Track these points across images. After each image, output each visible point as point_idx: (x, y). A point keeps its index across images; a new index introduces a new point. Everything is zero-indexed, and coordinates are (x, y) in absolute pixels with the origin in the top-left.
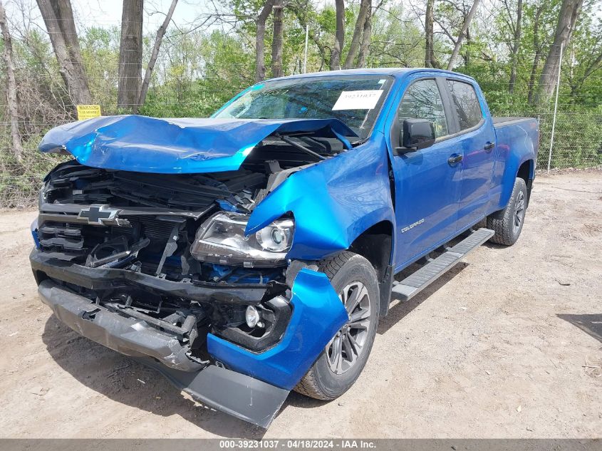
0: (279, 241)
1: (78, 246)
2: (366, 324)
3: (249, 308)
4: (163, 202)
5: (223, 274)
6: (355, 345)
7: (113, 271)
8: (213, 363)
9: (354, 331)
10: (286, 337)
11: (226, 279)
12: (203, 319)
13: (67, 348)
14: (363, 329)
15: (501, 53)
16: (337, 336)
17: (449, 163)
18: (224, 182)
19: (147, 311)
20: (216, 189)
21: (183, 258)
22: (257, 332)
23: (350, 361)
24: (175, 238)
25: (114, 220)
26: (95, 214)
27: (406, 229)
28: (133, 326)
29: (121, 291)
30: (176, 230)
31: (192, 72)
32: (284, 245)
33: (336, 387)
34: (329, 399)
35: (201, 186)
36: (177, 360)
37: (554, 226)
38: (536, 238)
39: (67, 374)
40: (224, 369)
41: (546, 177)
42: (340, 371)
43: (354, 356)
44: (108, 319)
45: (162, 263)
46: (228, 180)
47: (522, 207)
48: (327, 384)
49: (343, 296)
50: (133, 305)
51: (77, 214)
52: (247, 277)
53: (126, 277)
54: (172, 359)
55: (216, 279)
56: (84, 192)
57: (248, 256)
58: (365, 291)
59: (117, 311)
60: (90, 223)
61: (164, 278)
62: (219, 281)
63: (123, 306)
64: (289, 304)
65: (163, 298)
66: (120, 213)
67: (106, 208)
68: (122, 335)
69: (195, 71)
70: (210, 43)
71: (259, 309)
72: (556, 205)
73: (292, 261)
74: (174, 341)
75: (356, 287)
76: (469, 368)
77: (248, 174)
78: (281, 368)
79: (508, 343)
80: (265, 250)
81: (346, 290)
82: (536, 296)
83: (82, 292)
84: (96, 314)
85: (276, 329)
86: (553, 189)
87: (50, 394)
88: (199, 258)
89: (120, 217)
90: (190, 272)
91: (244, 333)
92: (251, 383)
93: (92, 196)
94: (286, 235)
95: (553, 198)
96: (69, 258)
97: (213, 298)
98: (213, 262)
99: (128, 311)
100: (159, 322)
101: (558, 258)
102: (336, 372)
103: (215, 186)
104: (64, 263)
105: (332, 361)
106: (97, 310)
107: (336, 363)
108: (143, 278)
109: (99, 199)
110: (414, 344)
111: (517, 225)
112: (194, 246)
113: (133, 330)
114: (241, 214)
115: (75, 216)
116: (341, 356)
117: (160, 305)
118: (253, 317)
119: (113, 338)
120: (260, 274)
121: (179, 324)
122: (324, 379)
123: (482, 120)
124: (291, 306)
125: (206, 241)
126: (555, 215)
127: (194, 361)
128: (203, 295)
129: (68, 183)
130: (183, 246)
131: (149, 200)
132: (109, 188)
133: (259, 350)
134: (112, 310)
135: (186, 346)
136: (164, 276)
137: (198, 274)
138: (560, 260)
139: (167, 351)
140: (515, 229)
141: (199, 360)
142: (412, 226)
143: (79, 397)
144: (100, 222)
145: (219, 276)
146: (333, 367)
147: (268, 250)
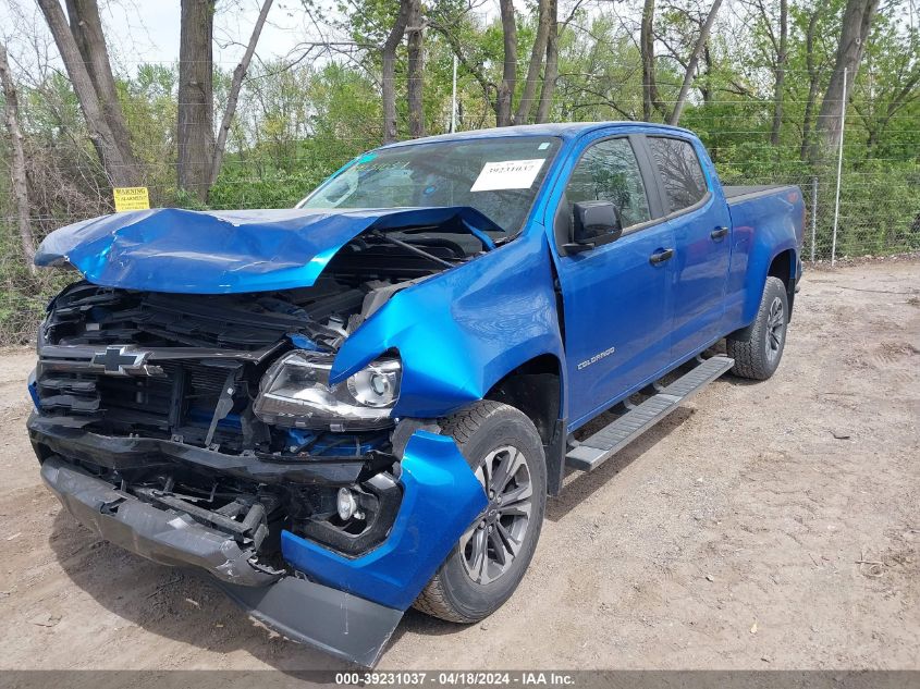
0: (380, 391)
1: (92, 406)
2: (526, 508)
3: (341, 491)
4: (211, 340)
5: (303, 442)
6: (509, 540)
7: (144, 441)
8: (291, 573)
9: (508, 519)
10: (395, 532)
11: (307, 448)
12: (276, 510)
13: (90, 556)
14: (523, 516)
15: (762, 82)
16: (479, 528)
17: (652, 262)
18: (301, 305)
19: (194, 500)
20: (289, 317)
21: (243, 420)
22: (354, 526)
23: (503, 564)
24: (230, 391)
25: (142, 368)
26: (114, 359)
27: (585, 364)
28: (171, 523)
29: (157, 471)
30: (230, 380)
31: (297, 126)
32: (389, 398)
33: (480, 603)
34: (470, 621)
35: (268, 314)
36: (235, 571)
37: (834, 347)
38: (805, 367)
39: (86, 595)
40: (306, 582)
41: (828, 271)
42: (486, 579)
43: (508, 557)
44: (136, 513)
45: (212, 429)
46: (309, 303)
47: (781, 322)
48: (465, 600)
49: (485, 469)
50: (176, 490)
51: (89, 360)
52: (338, 446)
53: (163, 450)
54: (227, 569)
55: (293, 449)
56: (102, 328)
57: (335, 416)
58: (521, 459)
59: (152, 500)
60: (107, 372)
61: (217, 449)
62: (298, 452)
63: (161, 493)
64: (398, 484)
65: (218, 480)
66: (151, 357)
67: (129, 350)
68: (156, 536)
69: (302, 125)
70: (323, 81)
71: (354, 492)
72: (841, 315)
73: (401, 420)
74: (229, 543)
75: (505, 454)
76: (685, 569)
77: (344, 291)
78: (389, 580)
79: (746, 529)
80: (361, 405)
81: (489, 459)
82: (797, 456)
83: (101, 473)
84: (120, 505)
85: (380, 520)
86: (838, 290)
87: (62, 625)
88: (266, 420)
89: (150, 362)
90: (254, 440)
91: (335, 528)
92: (345, 601)
93: (112, 333)
94: (391, 382)
95: (838, 303)
96: (79, 424)
97: (286, 478)
98: (287, 425)
99: (168, 500)
100: (210, 515)
101: (835, 397)
102: (479, 581)
103: (290, 313)
104: (73, 432)
105: (472, 565)
106: (121, 500)
107: (478, 567)
108: (187, 450)
109: (121, 336)
110: (606, 534)
111: (774, 348)
112: (258, 402)
113: (172, 528)
114: (323, 354)
115: (86, 363)
116: (486, 557)
117: (214, 489)
118: (347, 505)
119: (143, 540)
120: (357, 440)
121: (241, 518)
122: (458, 592)
123: (708, 194)
124: (400, 487)
125: (275, 394)
126: (838, 330)
127: (261, 571)
128: (272, 475)
129: (78, 315)
130: (242, 404)
131: (192, 337)
132: (134, 320)
133: (355, 553)
134: (144, 498)
135: (249, 550)
136: (216, 447)
137: (267, 443)
138: (838, 401)
139: (220, 557)
140: (771, 356)
141: (269, 569)
142: (594, 359)
143: (104, 629)
144: (121, 371)
145: (297, 444)
146: (474, 574)
147: (366, 405)
